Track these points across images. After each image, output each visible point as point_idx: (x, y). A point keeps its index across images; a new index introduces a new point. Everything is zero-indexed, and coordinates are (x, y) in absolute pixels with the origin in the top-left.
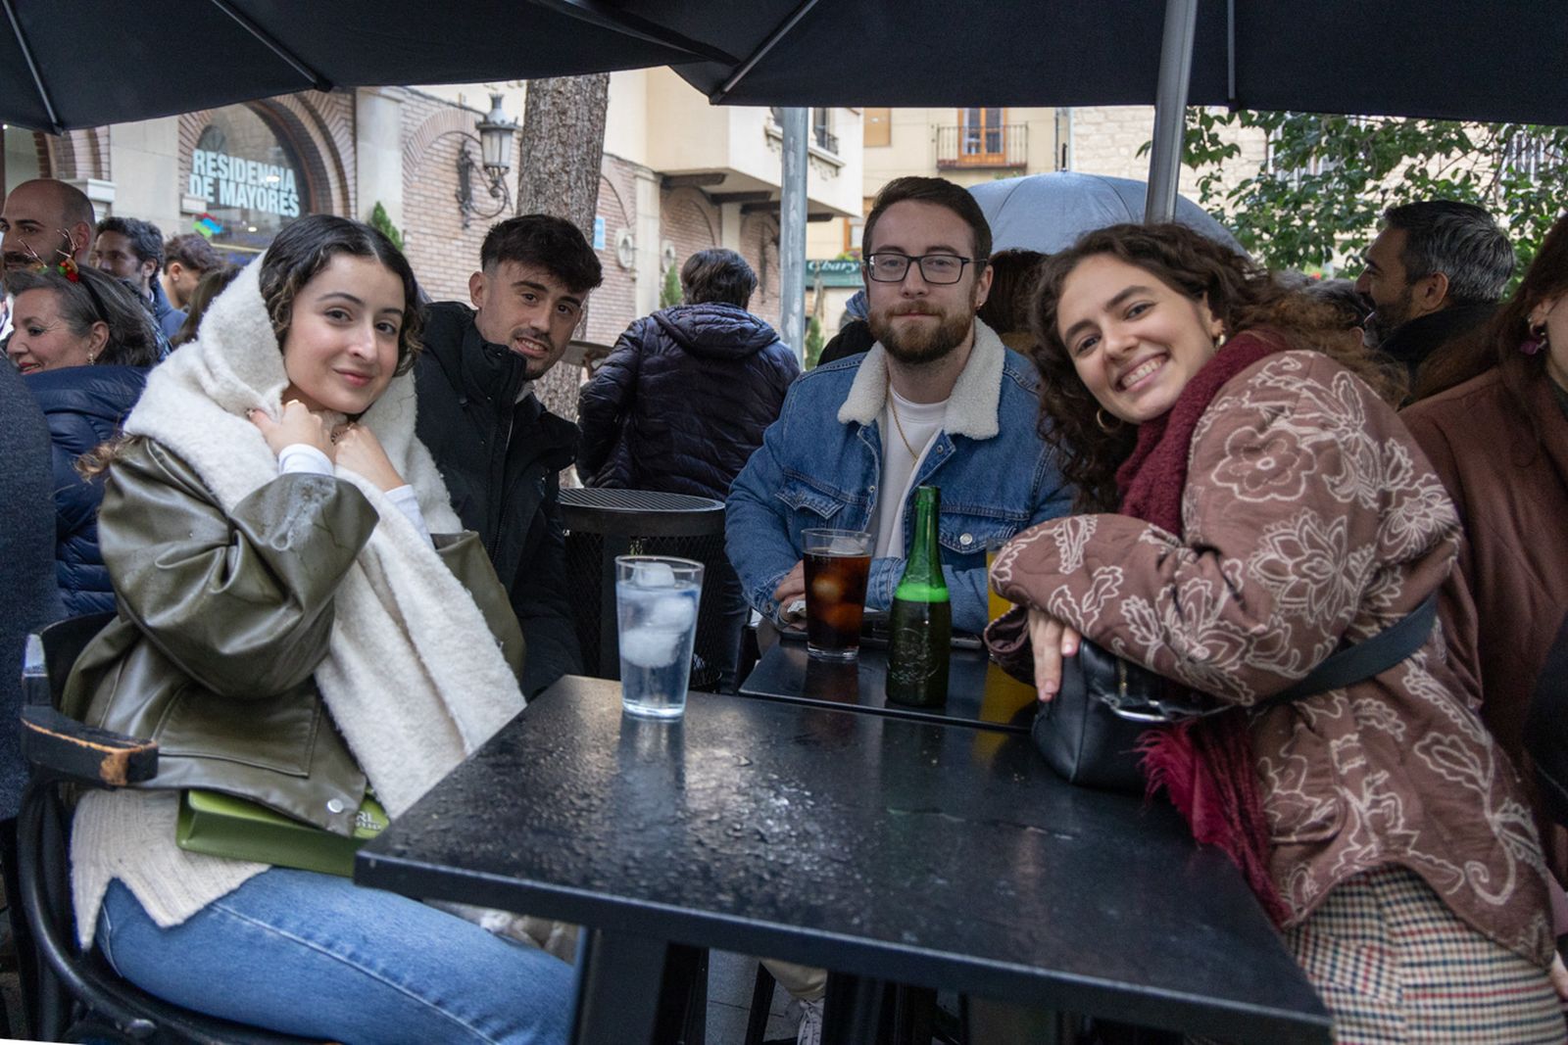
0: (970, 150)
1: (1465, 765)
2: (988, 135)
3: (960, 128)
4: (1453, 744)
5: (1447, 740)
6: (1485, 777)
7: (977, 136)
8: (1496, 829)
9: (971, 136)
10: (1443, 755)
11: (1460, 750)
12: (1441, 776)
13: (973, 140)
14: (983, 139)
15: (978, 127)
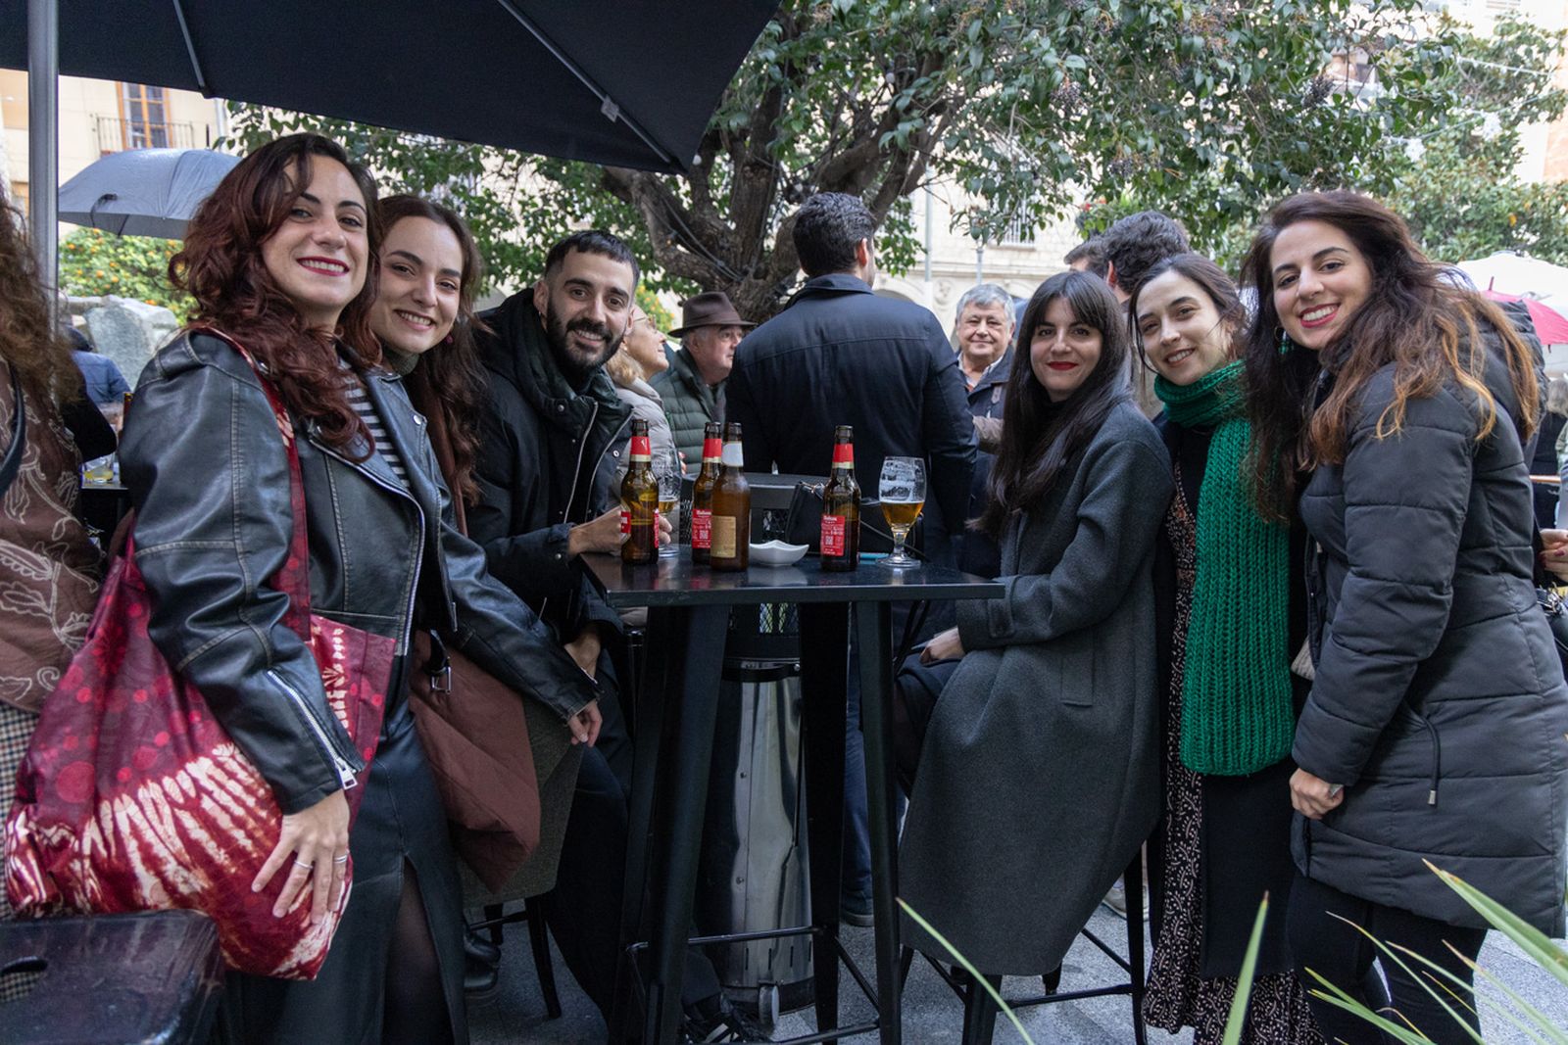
0: (135, 145)
1: (30, 601)
2: (153, 131)
3: (122, 120)
4: (18, 588)
5: (12, 586)
6: (48, 605)
7: (142, 131)
8: (63, 640)
9: (136, 130)
10: (12, 596)
11: (23, 591)
12: (13, 613)
13: (137, 134)
14: (148, 135)
15: (141, 121)
